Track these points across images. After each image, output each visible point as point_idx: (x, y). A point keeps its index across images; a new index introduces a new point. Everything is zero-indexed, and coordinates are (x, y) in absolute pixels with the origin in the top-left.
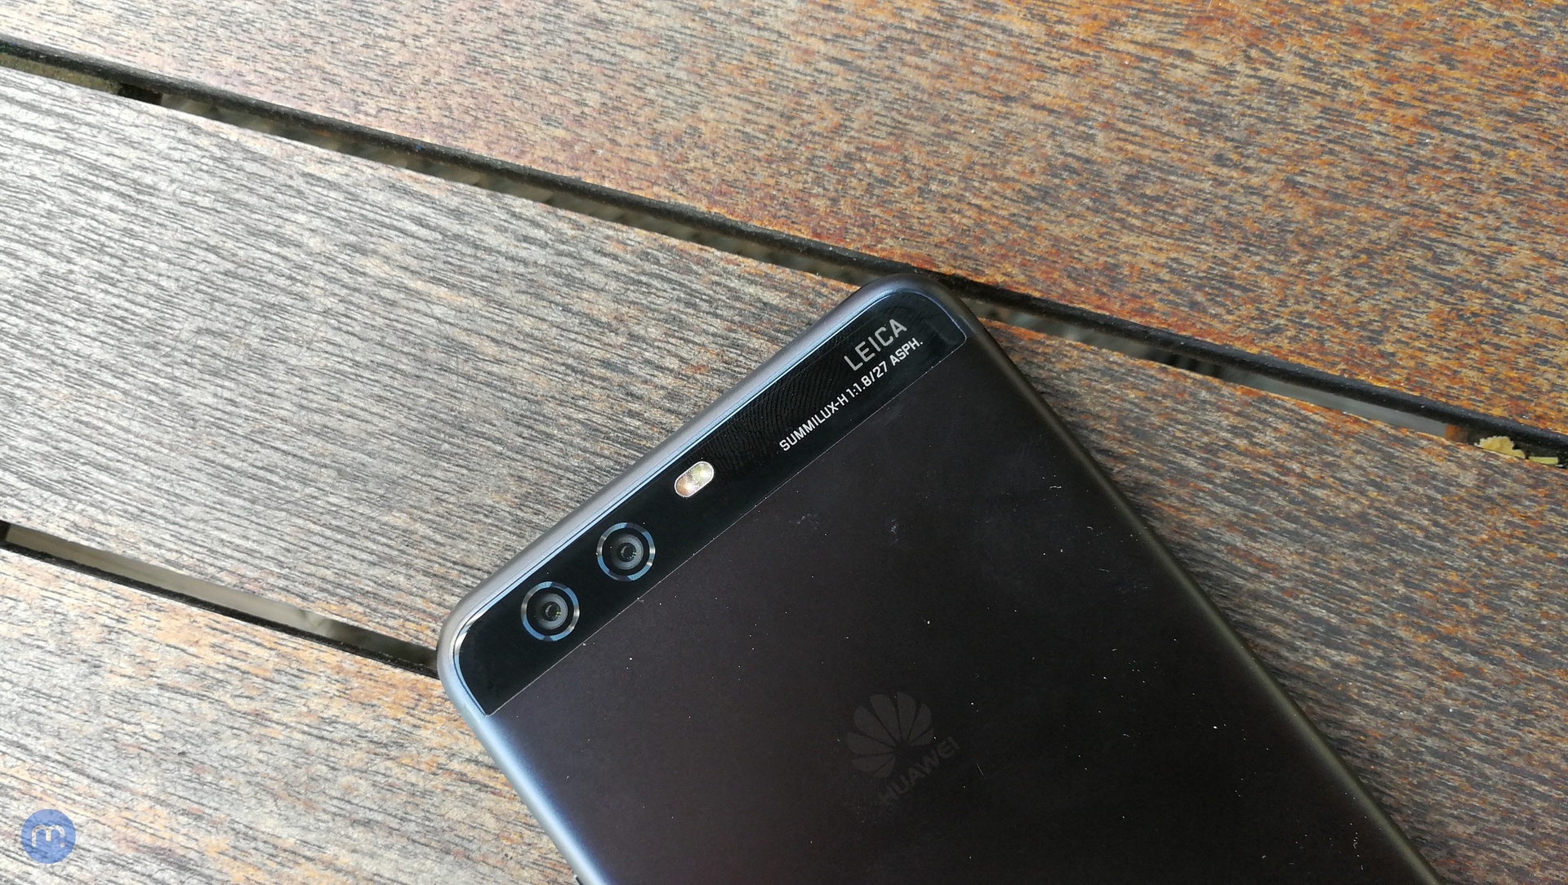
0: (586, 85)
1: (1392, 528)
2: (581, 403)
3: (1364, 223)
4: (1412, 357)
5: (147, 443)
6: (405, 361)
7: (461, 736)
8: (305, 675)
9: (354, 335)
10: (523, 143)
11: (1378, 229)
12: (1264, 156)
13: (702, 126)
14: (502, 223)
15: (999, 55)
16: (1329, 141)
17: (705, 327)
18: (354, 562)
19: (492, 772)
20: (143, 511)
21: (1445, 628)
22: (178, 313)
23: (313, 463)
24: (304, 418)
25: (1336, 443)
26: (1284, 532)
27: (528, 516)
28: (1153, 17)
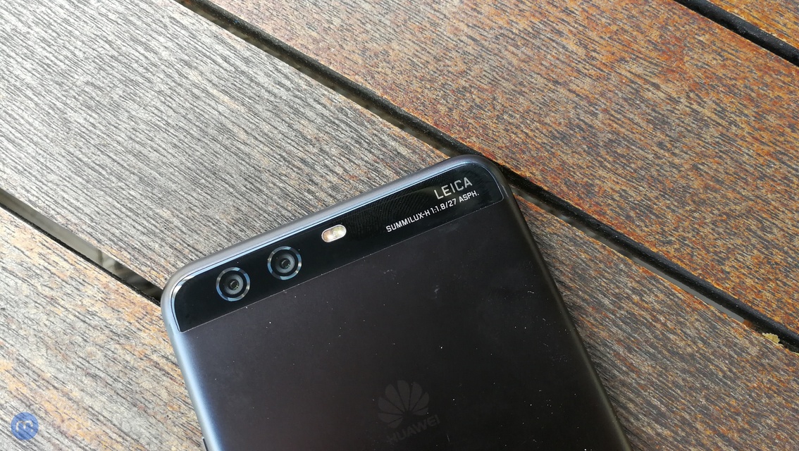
0: (335, 13)
1: (706, 366)
2: (283, 178)
3: (729, 199)
4: (738, 277)
5: (40, 134)
6: (195, 129)
7: (163, 342)
8: (86, 284)
9: (172, 108)
10: (293, 34)
11: (736, 204)
12: (685, 149)
13: (391, 51)
14: (269, 72)
15: (558, 59)
16: (721, 151)
17: (363, 156)
18: (133, 230)
19: (174, 367)
20: (26, 170)
21: (722, 429)
22: (79, 70)
23: (128, 170)
24: (130, 145)
25: (687, 312)
26: (647, 353)
27: (236, 231)
28: (644, 62)
